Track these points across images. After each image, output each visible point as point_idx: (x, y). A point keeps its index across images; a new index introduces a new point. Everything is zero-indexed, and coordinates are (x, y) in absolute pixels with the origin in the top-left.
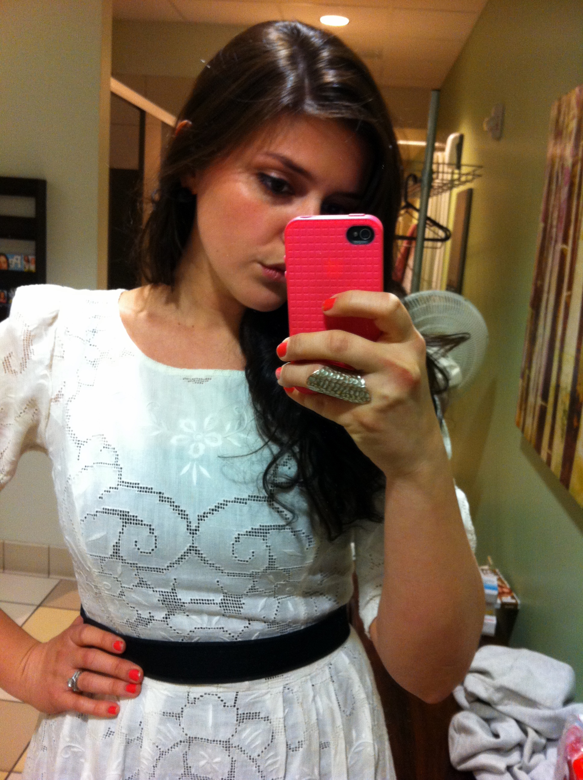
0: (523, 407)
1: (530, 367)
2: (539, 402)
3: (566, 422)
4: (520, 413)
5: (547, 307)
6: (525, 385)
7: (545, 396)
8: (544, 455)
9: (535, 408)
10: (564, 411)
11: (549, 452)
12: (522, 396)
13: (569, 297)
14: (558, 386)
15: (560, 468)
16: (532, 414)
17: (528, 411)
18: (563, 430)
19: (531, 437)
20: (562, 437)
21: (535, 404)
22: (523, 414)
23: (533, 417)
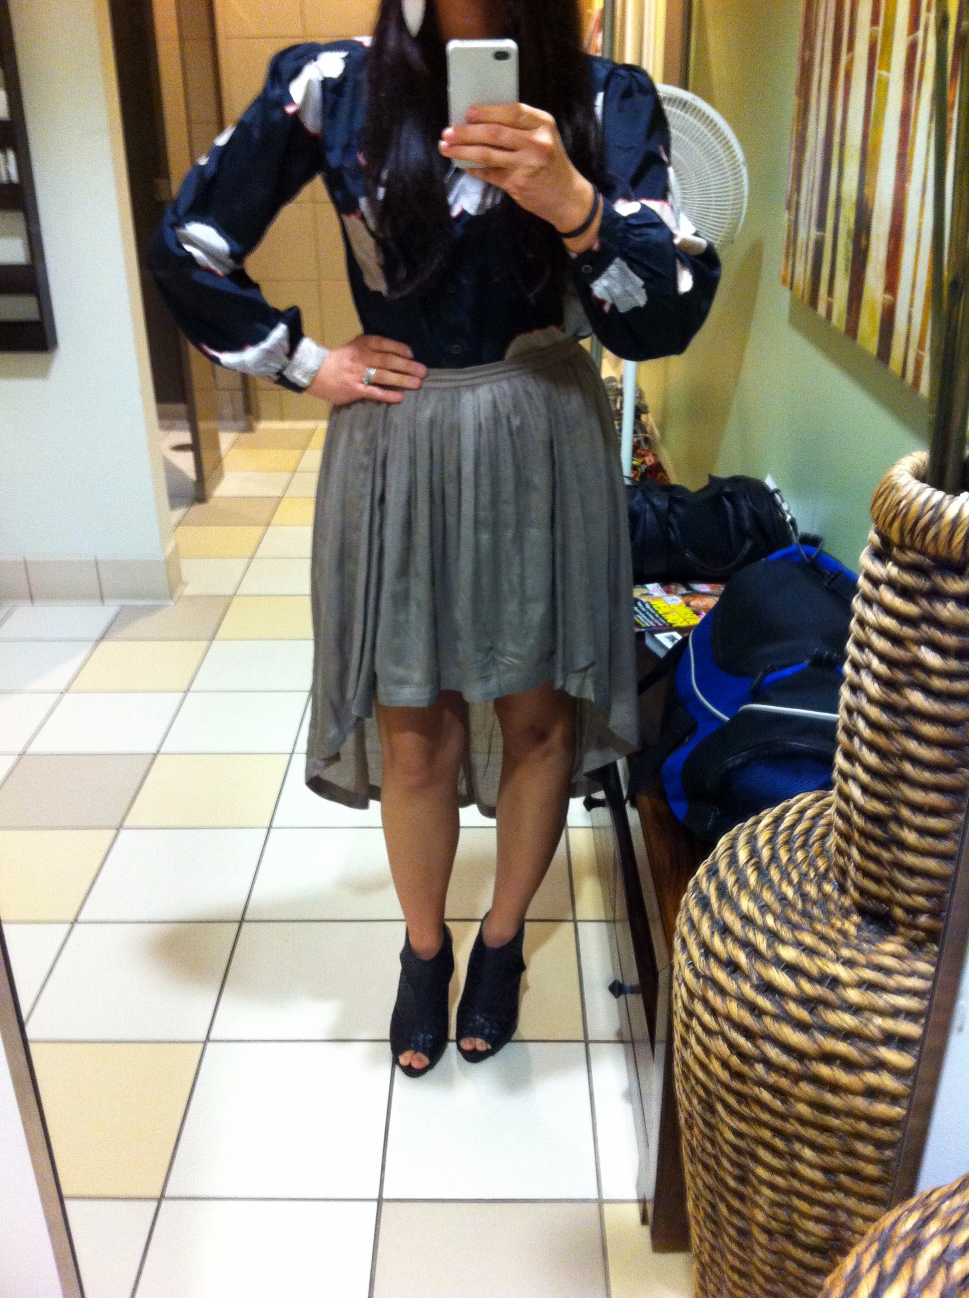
0: (791, 251)
1: (798, 190)
2: (814, 233)
3: (851, 247)
4: (787, 261)
5: (819, 88)
6: (792, 218)
7: (821, 224)
8: (822, 309)
9: (807, 247)
10: (849, 232)
11: (830, 299)
12: (788, 237)
13: (850, 63)
14: (839, 198)
15: (845, 316)
16: (804, 257)
17: (798, 253)
18: (847, 260)
19: (804, 290)
20: (846, 270)
21: (808, 239)
22: (790, 262)
23: (806, 262)
